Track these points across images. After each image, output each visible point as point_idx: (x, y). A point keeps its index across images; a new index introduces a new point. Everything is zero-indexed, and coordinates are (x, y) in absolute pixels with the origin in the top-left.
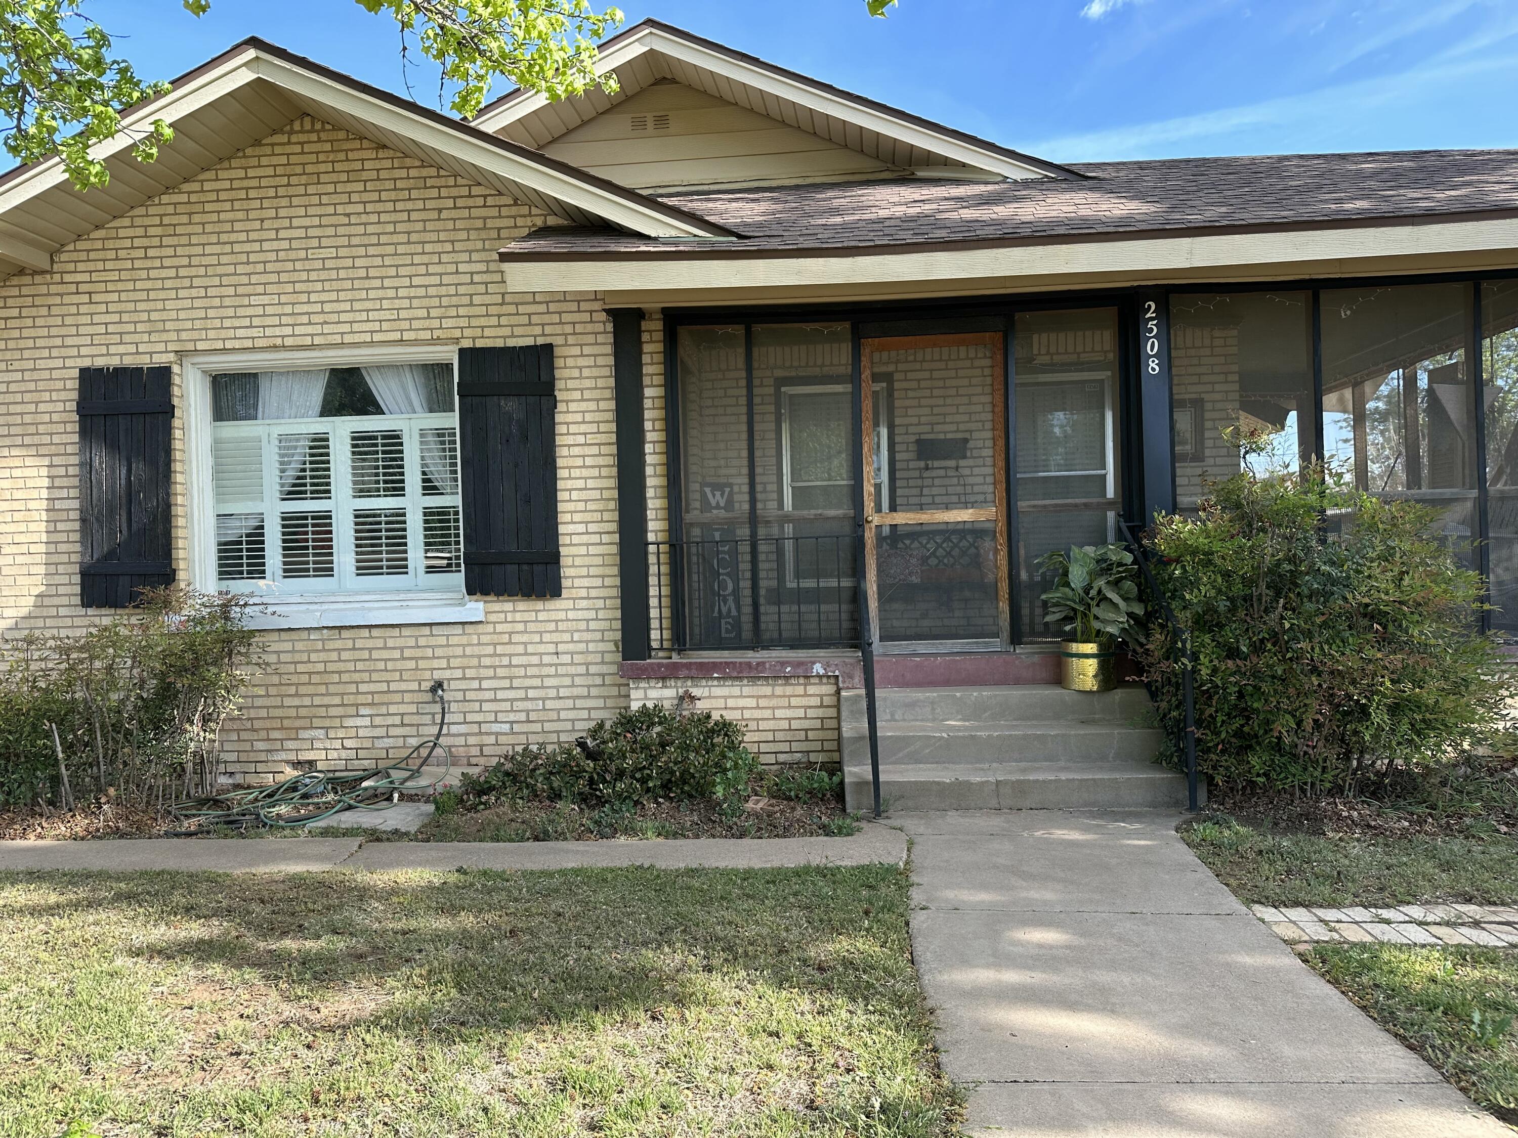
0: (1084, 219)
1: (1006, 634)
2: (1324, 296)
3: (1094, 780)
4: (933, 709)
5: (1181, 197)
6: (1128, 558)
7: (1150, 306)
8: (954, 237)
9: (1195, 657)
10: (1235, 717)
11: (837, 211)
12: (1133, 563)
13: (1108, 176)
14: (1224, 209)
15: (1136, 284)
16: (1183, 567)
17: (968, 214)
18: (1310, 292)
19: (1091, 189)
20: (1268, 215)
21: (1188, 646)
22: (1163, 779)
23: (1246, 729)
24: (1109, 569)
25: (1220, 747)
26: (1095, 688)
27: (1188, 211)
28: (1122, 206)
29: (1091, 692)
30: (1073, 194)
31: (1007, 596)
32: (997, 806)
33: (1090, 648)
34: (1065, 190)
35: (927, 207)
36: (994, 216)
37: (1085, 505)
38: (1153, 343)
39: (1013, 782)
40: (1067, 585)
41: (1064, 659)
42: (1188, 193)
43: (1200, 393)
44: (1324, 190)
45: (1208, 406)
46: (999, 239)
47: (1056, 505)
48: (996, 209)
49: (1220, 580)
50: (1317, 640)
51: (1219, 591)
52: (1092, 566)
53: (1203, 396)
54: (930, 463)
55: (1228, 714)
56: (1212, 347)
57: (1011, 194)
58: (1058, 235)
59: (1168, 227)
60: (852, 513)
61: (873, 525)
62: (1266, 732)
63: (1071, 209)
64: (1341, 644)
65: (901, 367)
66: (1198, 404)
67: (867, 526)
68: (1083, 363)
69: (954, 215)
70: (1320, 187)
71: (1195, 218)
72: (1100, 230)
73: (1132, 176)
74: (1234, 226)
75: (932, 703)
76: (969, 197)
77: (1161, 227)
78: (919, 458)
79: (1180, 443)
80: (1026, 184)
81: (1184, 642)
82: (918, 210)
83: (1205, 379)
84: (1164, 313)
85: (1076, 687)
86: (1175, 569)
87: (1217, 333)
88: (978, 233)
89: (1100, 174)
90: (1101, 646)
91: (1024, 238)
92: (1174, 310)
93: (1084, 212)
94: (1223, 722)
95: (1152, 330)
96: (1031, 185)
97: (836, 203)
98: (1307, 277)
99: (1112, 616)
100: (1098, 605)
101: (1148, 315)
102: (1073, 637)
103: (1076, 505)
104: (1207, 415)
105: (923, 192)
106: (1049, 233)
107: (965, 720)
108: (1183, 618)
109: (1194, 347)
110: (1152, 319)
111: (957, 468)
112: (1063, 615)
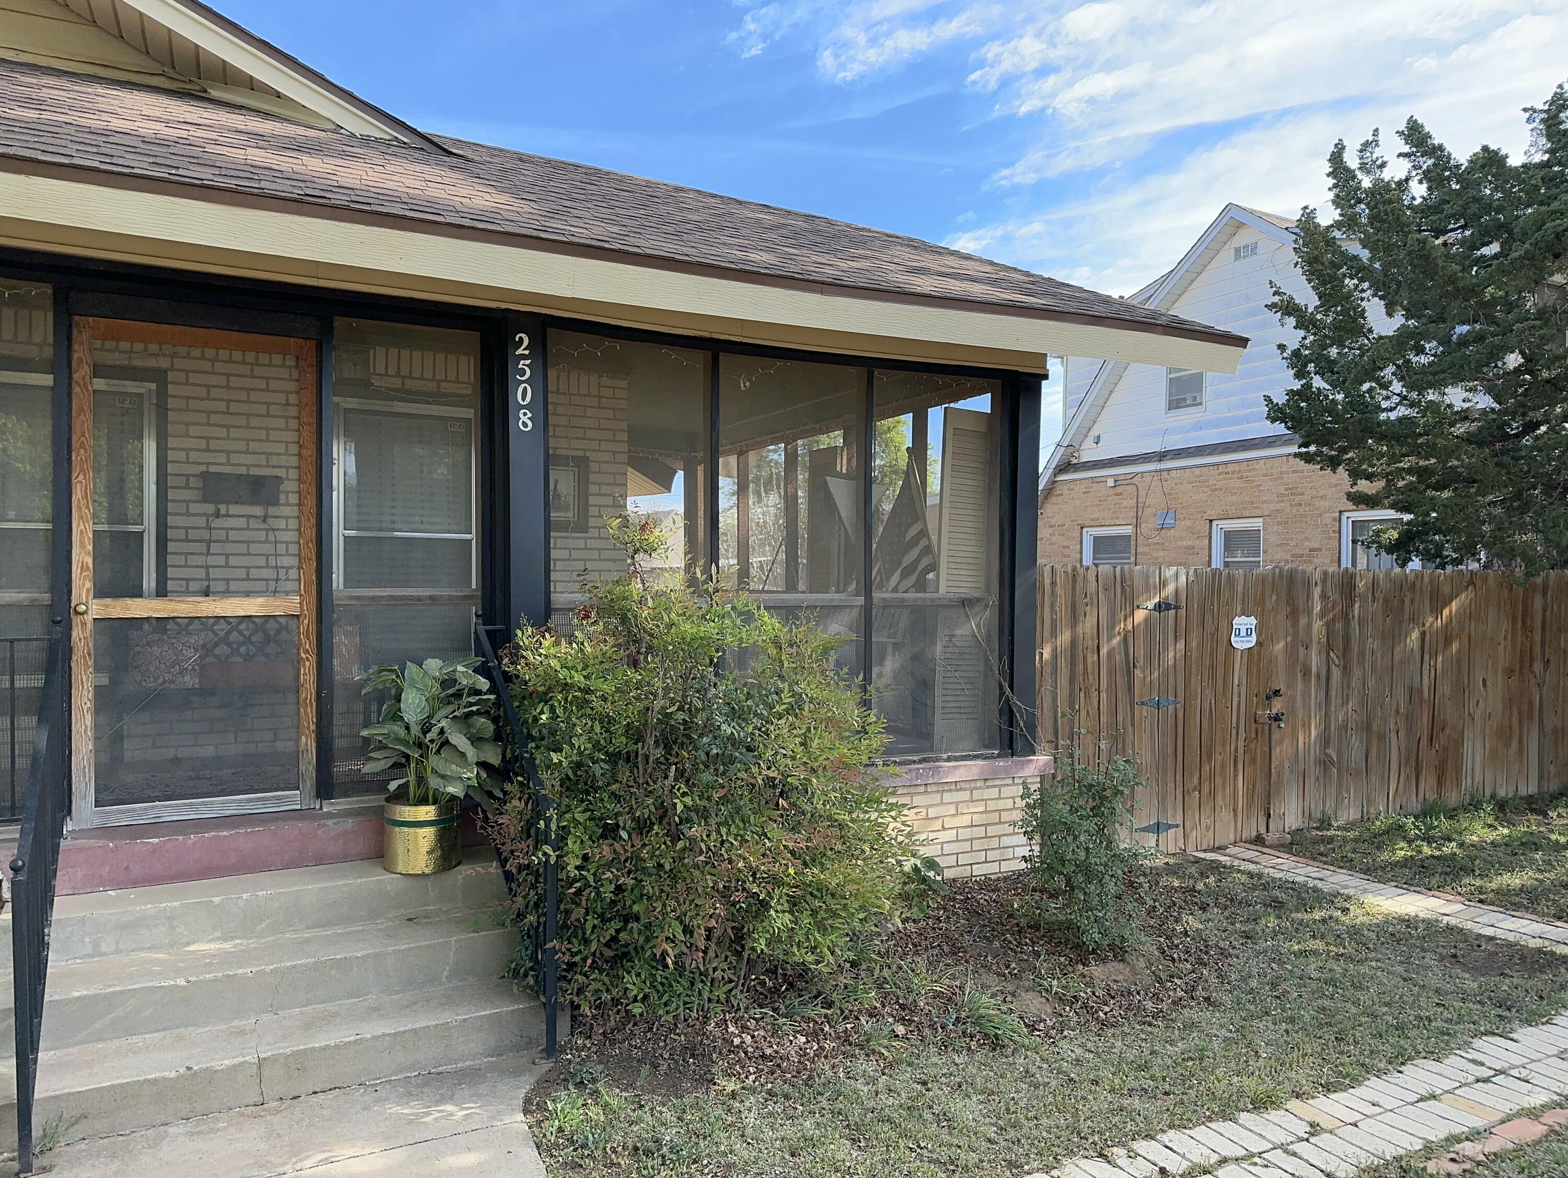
0: (432, 202)
1: (309, 784)
2: (723, 358)
3: (414, 1031)
4: (172, 928)
5: (568, 204)
6: (483, 683)
7: (521, 338)
8: (220, 182)
9: (560, 844)
10: (610, 920)
11: (38, 104)
12: (490, 691)
13: (477, 158)
14: (616, 229)
15: (504, 306)
16: (552, 710)
17: (257, 156)
18: (709, 353)
19: (451, 168)
20: (667, 248)
21: (553, 827)
22: (513, 1011)
23: (622, 935)
24: (458, 695)
25: (589, 961)
26: (427, 871)
27: (572, 221)
28: (487, 197)
29: (423, 875)
30: (426, 168)
31: (313, 727)
32: (259, 1100)
33: (427, 812)
34: (417, 161)
35: (200, 133)
36: (297, 168)
37: (431, 598)
38: (525, 389)
39: (287, 1057)
40: (396, 717)
41: (389, 827)
42: (574, 200)
43: (585, 450)
44: (726, 233)
45: (594, 466)
46: (295, 201)
47: (391, 597)
48: (306, 159)
49: (598, 729)
50: (713, 821)
51: (597, 746)
52: (436, 689)
53: (587, 454)
54: (223, 508)
55: (601, 916)
56: (600, 397)
57: (340, 148)
58: (387, 215)
59: (543, 235)
60: (46, 598)
61: (89, 618)
62: (647, 940)
63: (418, 184)
64: (741, 825)
65: (179, 364)
66: (581, 464)
67: (76, 620)
68: (443, 395)
69: (238, 154)
70: (722, 228)
71: (581, 233)
72: (450, 220)
73: (509, 166)
74: (629, 253)
75: (171, 918)
76: (274, 136)
77: (535, 233)
78: (205, 501)
79: (558, 509)
80: (366, 141)
81: (548, 821)
82: (184, 134)
83: (590, 434)
84: (540, 349)
85: (401, 868)
86: (542, 712)
87: (605, 381)
88: (263, 184)
89: (468, 154)
90: (440, 812)
91: (333, 207)
92: (552, 349)
93: (436, 192)
94: (594, 927)
95: (523, 373)
96: (372, 144)
97: (45, 93)
98: (707, 335)
99: (453, 769)
100: (438, 751)
101: (520, 351)
102: (401, 796)
103: (419, 599)
104: (592, 477)
105: (206, 115)
106: (374, 208)
107: (226, 940)
108: (550, 783)
109: (579, 395)
110: (524, 357)
111: (265, 519)
112: (390, 762)
